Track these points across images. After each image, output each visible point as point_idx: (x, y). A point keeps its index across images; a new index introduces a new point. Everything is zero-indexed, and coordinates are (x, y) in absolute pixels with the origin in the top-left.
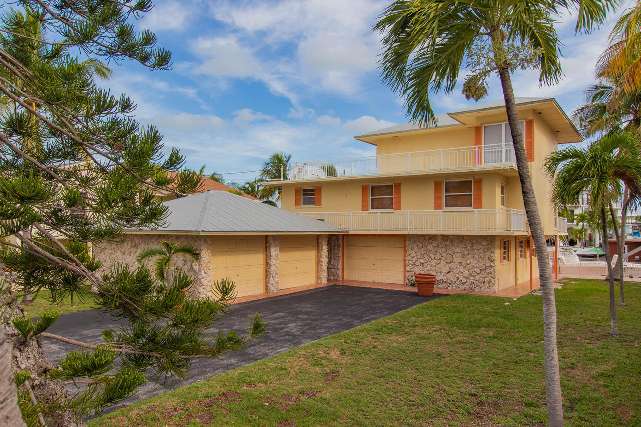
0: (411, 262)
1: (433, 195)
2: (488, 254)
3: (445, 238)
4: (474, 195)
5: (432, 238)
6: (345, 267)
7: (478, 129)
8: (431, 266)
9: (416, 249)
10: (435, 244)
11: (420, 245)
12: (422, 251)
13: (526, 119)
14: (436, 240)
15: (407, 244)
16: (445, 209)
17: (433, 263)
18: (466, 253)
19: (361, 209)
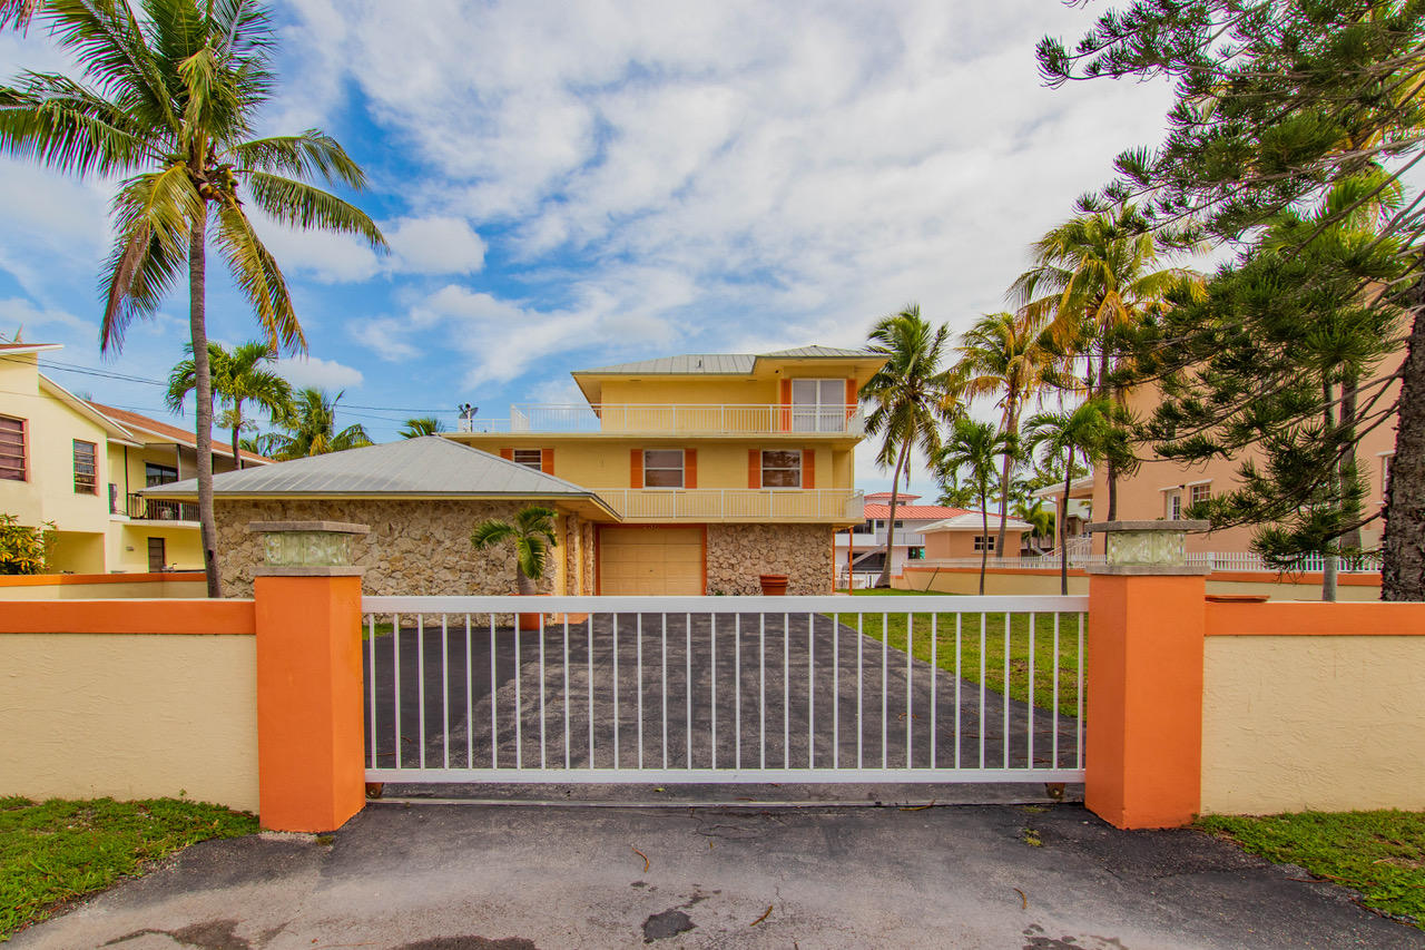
0: (716, 564)
1: (747, 470)
2: (823, 549)
3: (765, 527)
4: (804, 472)
5: (746, 528)
6: (601, 575)
7: (786, 384)
8: (746, 568)
9: (723, 545)
10: (751, 537)
11: (729, 540)
12: (731, 547)
13: (847, 377)
14: (753, 531)
15: (709, 538)
16: (763, 489)
17: (748, 563)
18: (795, 548)
19: (629, 485)
